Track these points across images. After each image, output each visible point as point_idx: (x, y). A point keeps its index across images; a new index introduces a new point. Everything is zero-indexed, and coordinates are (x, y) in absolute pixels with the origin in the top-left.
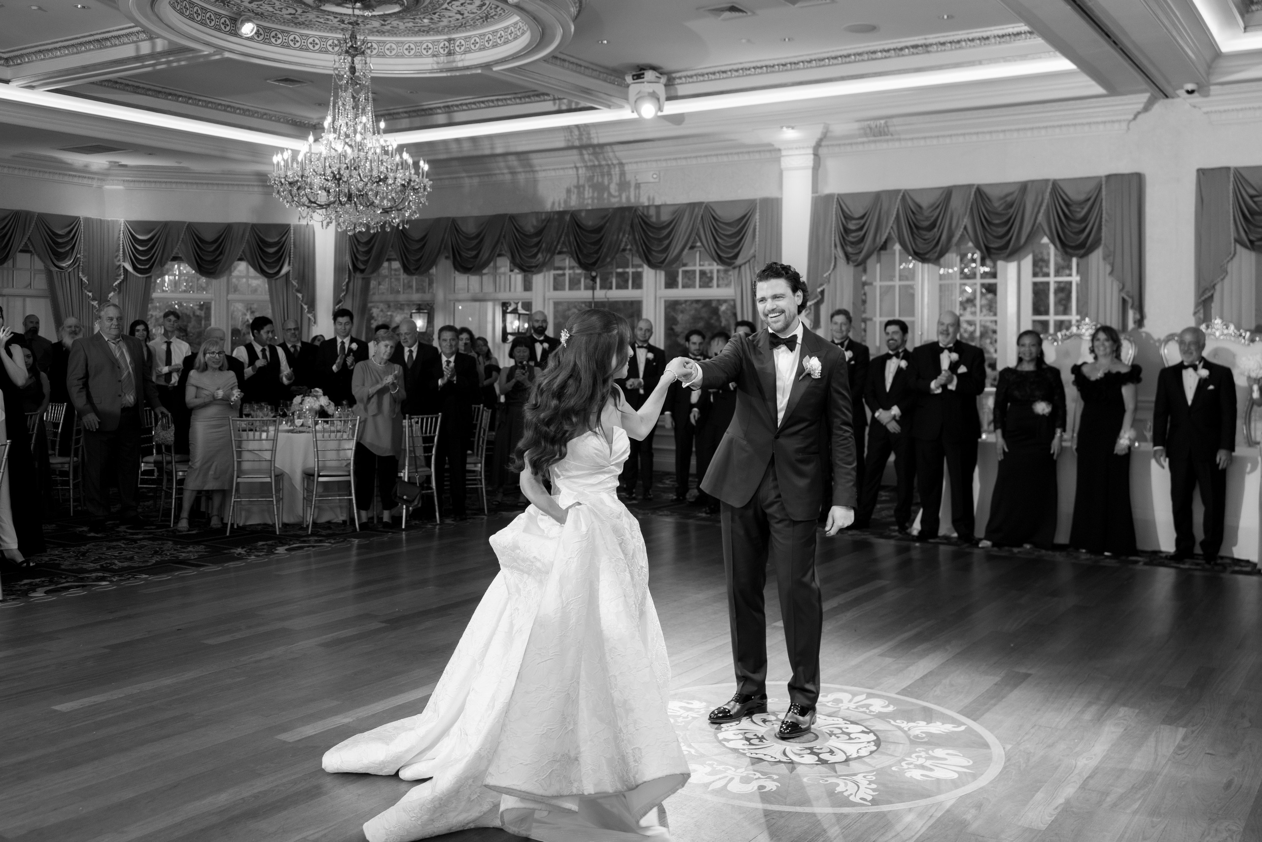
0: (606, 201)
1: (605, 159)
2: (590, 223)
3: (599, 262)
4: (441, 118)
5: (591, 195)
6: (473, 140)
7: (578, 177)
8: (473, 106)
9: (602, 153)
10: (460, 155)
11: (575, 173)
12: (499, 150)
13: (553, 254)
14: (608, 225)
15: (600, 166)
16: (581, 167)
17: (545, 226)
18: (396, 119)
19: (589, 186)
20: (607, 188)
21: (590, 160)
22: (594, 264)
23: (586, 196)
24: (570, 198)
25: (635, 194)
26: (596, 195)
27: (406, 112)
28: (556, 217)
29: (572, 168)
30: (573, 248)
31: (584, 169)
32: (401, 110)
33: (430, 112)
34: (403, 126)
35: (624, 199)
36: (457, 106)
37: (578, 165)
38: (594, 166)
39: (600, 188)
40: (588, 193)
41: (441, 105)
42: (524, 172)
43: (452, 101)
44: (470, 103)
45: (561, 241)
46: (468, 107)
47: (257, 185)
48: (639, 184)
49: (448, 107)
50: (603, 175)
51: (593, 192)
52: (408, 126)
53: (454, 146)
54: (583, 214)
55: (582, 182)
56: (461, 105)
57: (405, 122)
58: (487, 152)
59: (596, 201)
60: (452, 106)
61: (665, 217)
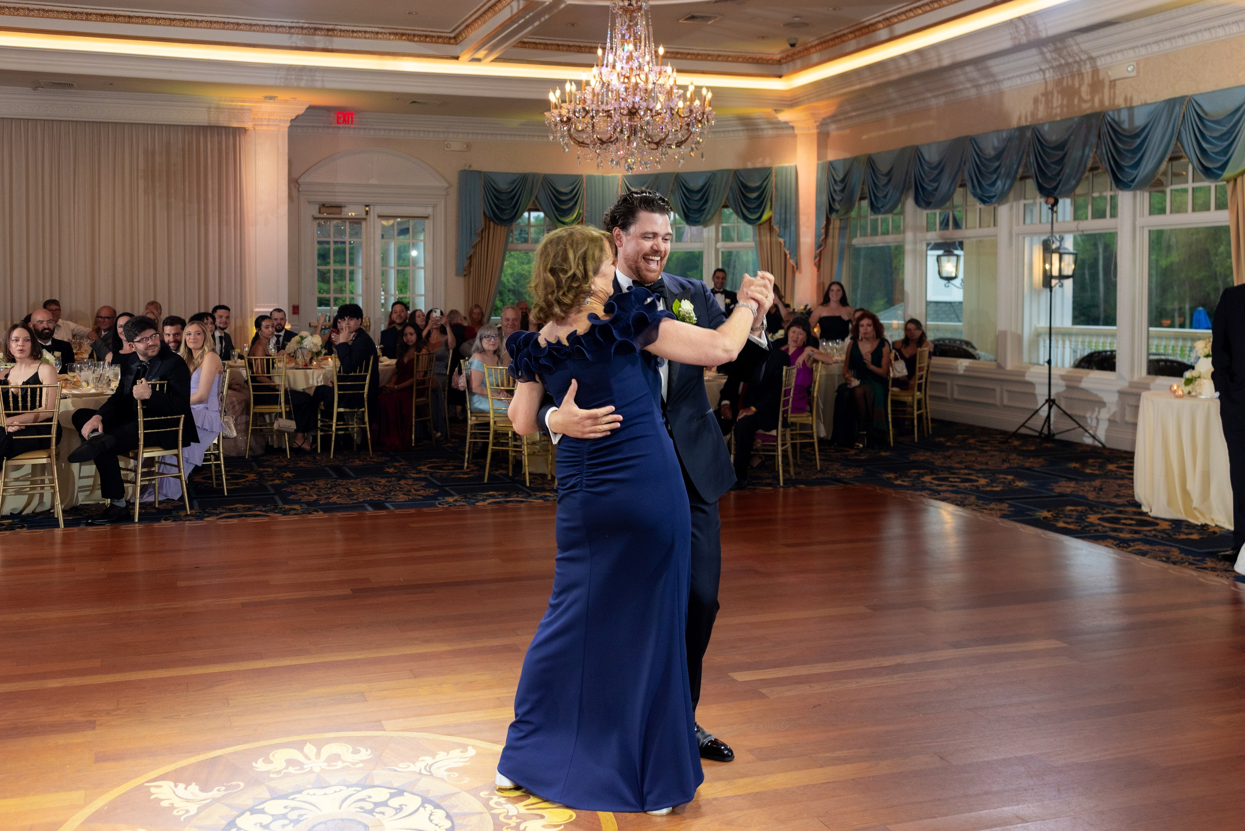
0: (1076, 108)
1: (1070, 55)
2: (1053, 137)
3: (1060, 186)
4: (883, 34)
5: (1060, 102)
6: (919, 52)
7: (1046, 82)
8: (912, 14)
9: (1065, 47)
10: (909, 73)
11: (1042, 77)
12: (946, 62)
13: (1014, 179)
14: (1072, 138)
15: (1068, 64)
16: (1047, 69)
17: (1006, 146)
18: (843, 42)
19: (1058, 92)
20: (1078, 92)
21: (1055, 59)
22: (1055, 188)
23: (1055, 105)
24: (1037, 109)
25: (1110, 93)
26: (1065, 102)
27: (851, 33)
28: (1017, 134)
29: (1036, 72)
30: (1033, 171)
31: (1051, 70)
32: (846, 31)
33: (874, 28)
34: (851, 49)
35: (1097, 104)
36: (895, 16)
37: (1043, 67)
38: (1061, 65)
39: (1069, 92)
40: (1057, 101)
41: (880, 18)
42: (988, 83)
43: (891, 10)
44: (906, 11)
45: (1023, 163)
46: (906, 15)
47: (742, 130)
48: (1115, 81)
49: (887, 19)
50: (1073, 77)
51: (1062, 99)
52: (855, 48)
53: (903, 63)
54: (1046, 128)
55: (1050, 88)
56: (899, 14)
57: (852, 44)
58: (935, 65)
59: (1065, 110)
60: (891, 17)
61: (1140, 121)
